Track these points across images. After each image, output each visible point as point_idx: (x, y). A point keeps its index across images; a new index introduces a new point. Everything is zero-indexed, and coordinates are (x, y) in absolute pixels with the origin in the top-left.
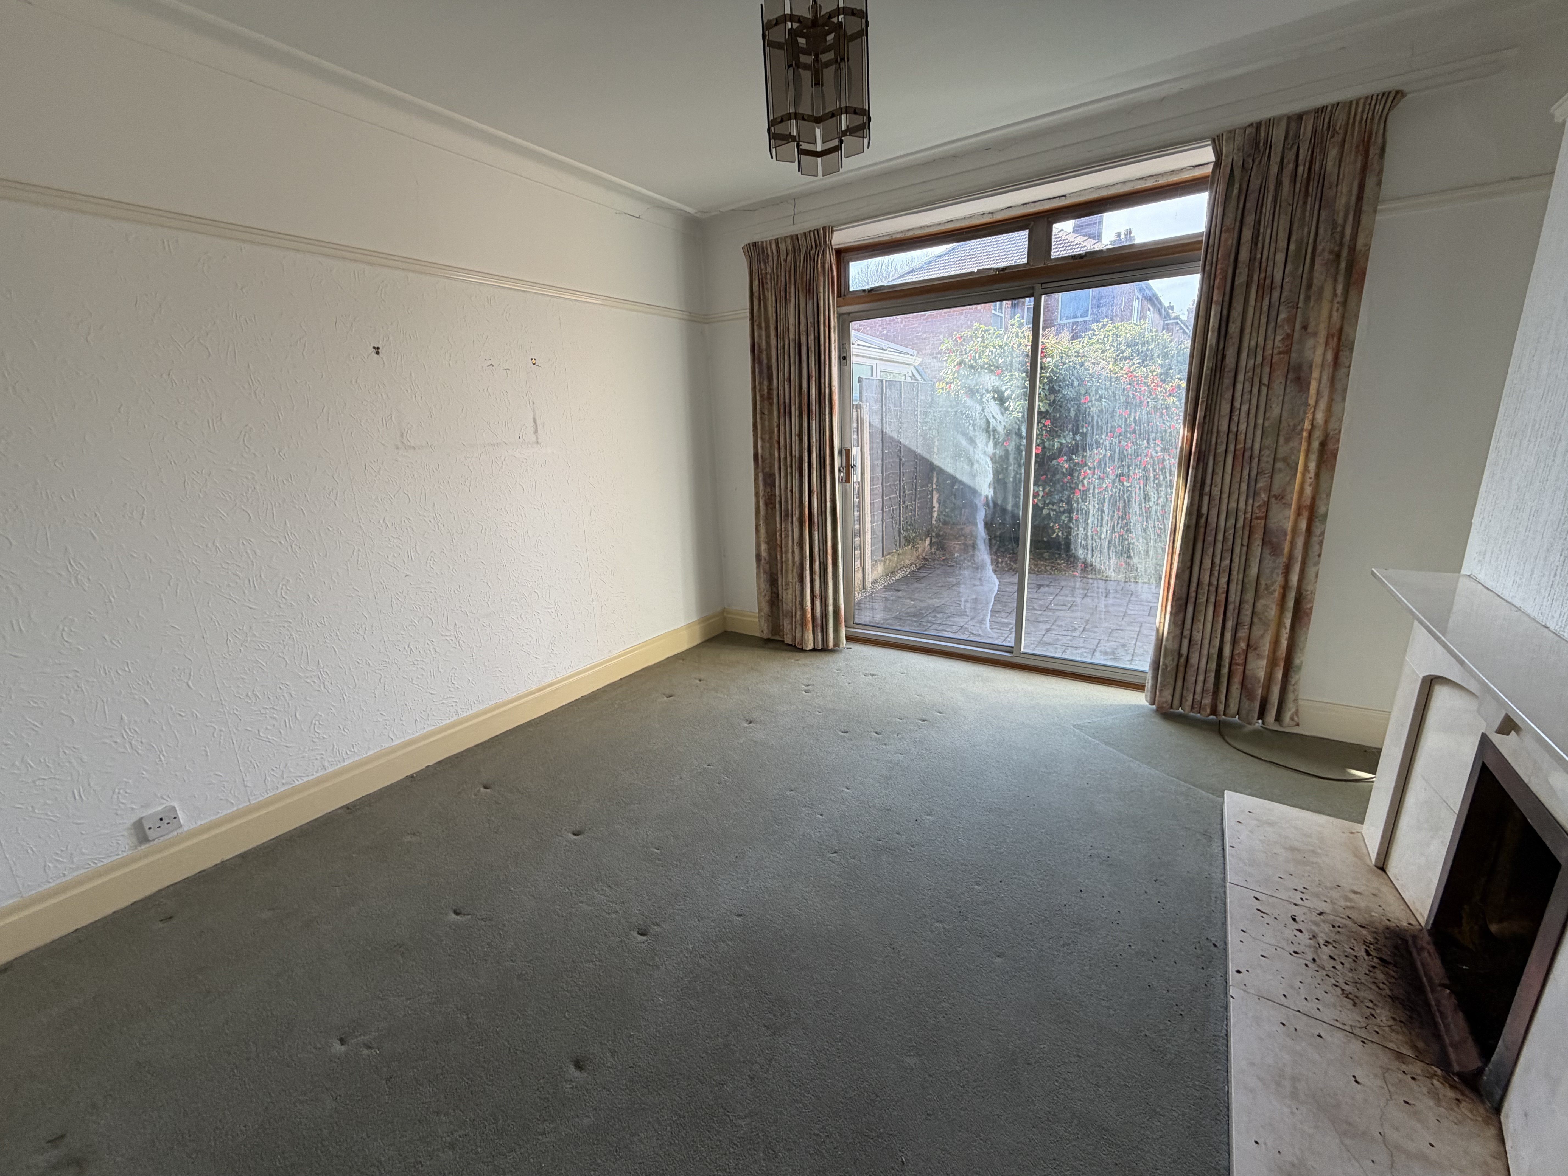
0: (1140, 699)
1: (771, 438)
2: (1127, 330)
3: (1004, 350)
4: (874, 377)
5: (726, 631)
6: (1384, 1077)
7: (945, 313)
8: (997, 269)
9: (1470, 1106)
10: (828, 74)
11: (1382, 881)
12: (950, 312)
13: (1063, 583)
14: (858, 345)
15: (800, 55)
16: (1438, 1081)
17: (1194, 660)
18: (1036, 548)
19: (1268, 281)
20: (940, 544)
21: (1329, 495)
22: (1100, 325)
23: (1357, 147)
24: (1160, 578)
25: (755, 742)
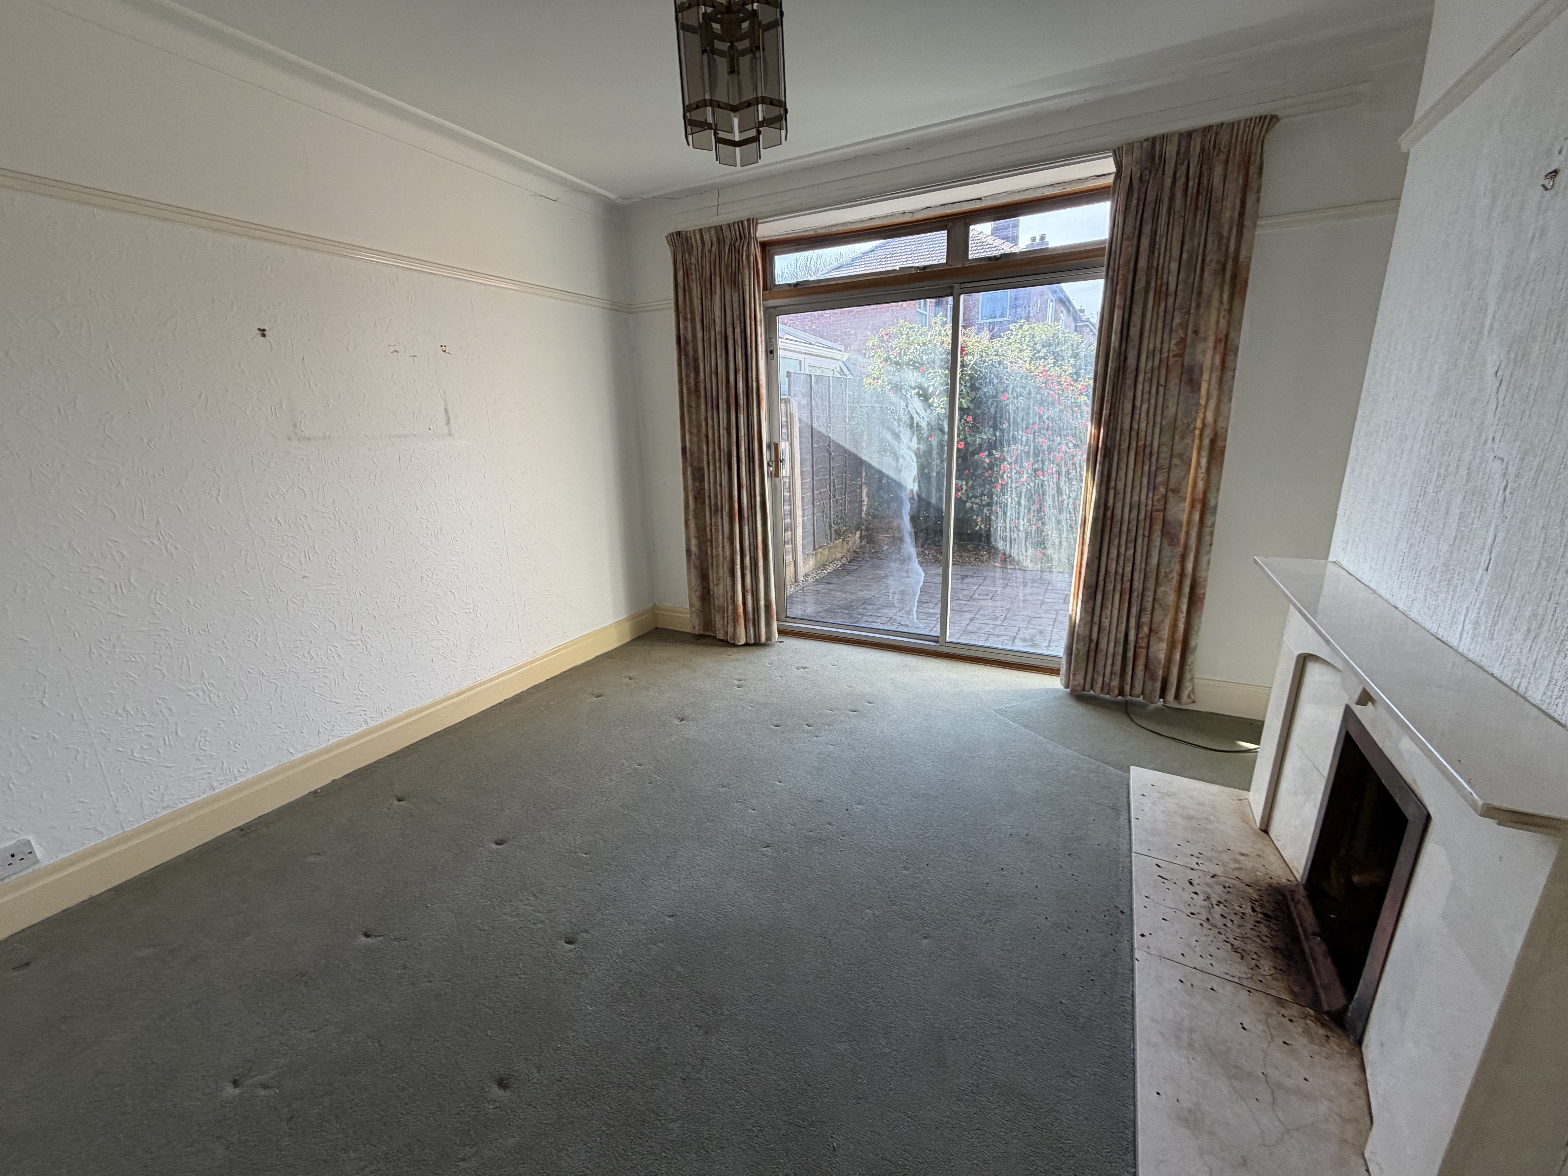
0: (1056, 683)
1: (699, 431)
2: (1042, 331)
3: (928, 348)
4: (803, 372)
5: (657, 628)
6: (1267, 1020)
7: (872, 309)
8: (918, 268)
9: (1338, 1041)
10: (744, 62)
11: (1266, 842)
12: (877, 309)
13: (985, 574)
14: (786, 339)
15: (715, 41)
16: (1311, 1020)
17: (1103, 645)
18: (960, 540)
19: (1164, 289)
20: (870, 537)
21: (1218, 489)
22: (1018, 325)
23: (1239, 165)
24: (1073, 567)
25: (687, 739)
